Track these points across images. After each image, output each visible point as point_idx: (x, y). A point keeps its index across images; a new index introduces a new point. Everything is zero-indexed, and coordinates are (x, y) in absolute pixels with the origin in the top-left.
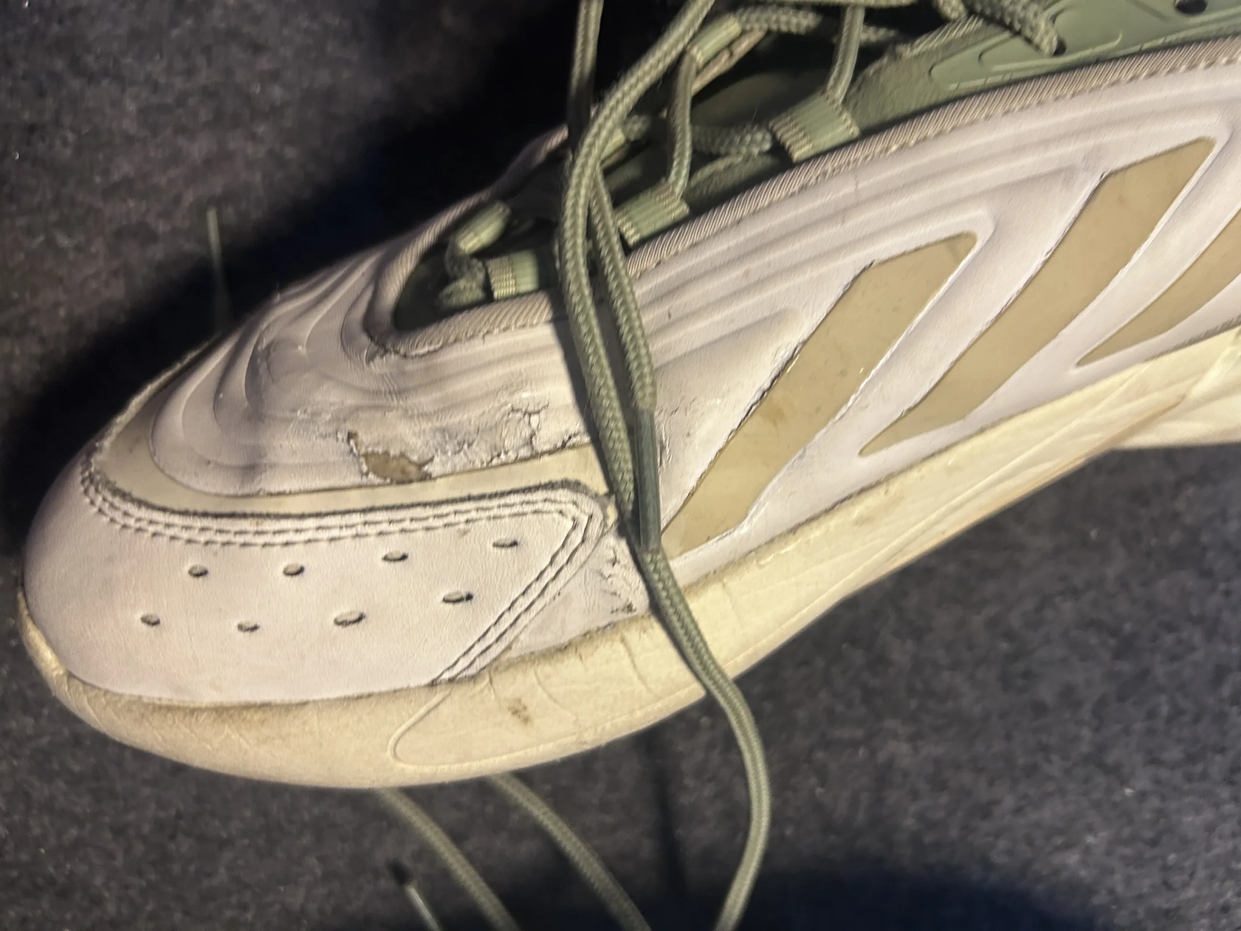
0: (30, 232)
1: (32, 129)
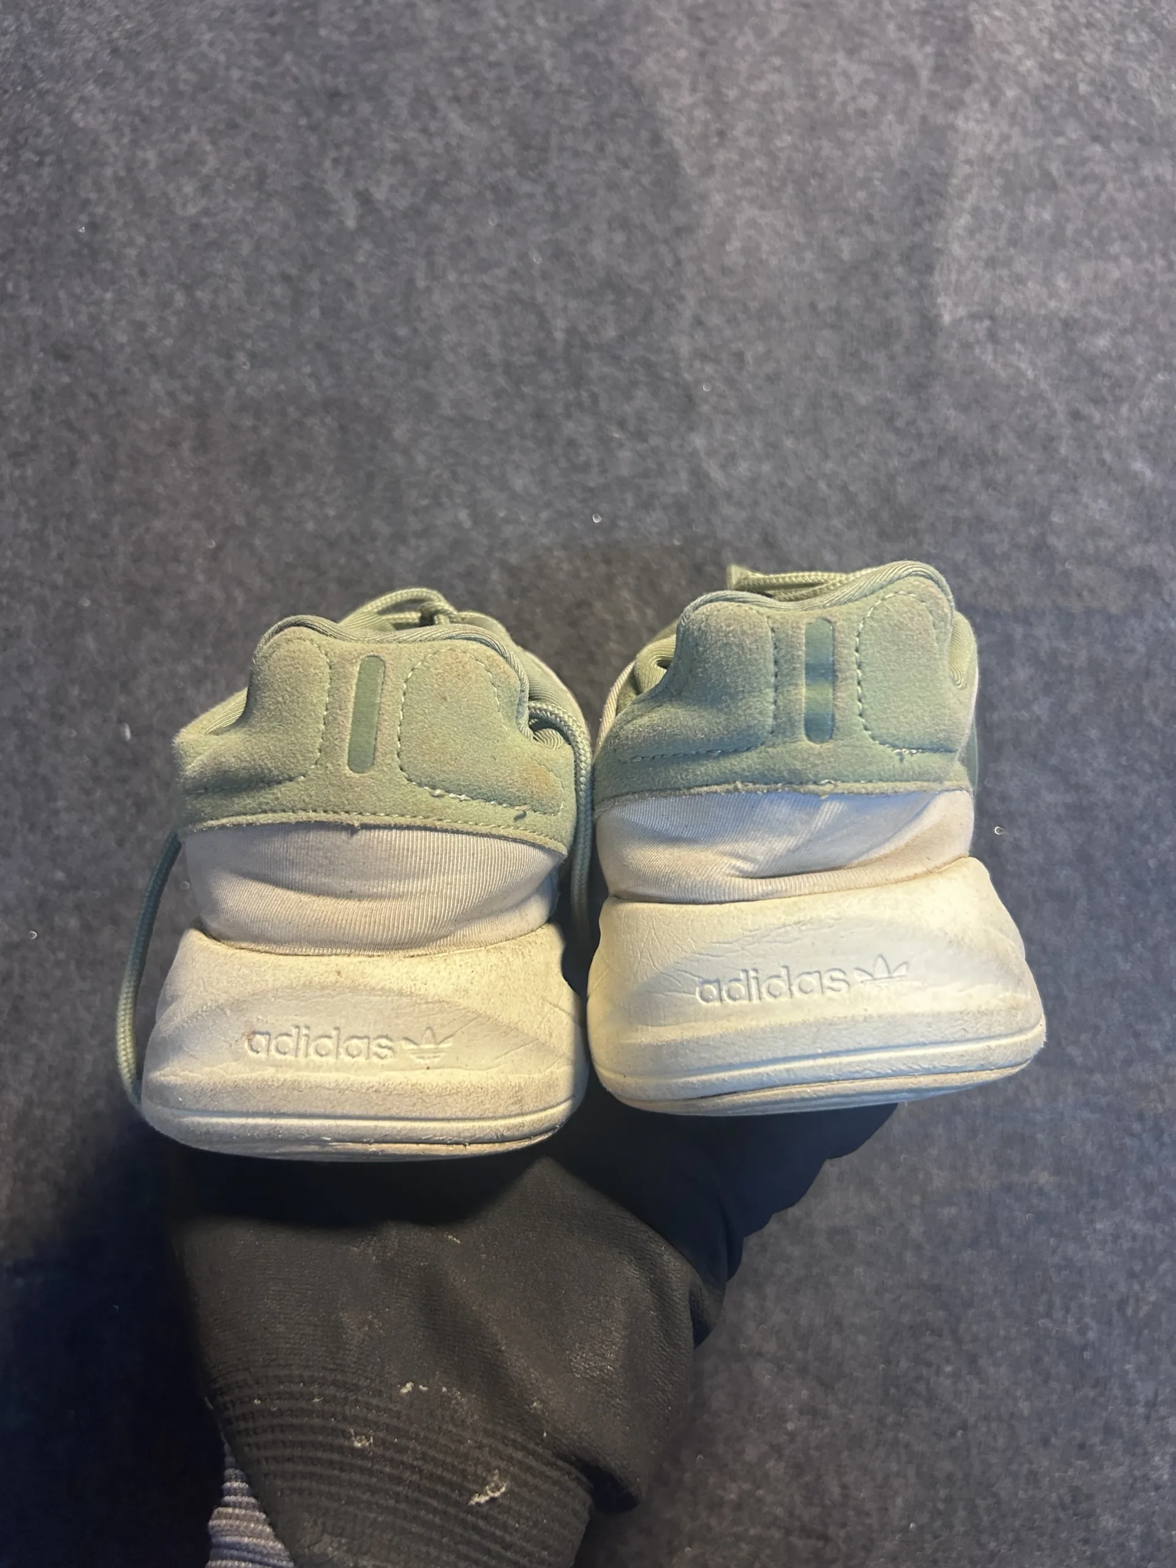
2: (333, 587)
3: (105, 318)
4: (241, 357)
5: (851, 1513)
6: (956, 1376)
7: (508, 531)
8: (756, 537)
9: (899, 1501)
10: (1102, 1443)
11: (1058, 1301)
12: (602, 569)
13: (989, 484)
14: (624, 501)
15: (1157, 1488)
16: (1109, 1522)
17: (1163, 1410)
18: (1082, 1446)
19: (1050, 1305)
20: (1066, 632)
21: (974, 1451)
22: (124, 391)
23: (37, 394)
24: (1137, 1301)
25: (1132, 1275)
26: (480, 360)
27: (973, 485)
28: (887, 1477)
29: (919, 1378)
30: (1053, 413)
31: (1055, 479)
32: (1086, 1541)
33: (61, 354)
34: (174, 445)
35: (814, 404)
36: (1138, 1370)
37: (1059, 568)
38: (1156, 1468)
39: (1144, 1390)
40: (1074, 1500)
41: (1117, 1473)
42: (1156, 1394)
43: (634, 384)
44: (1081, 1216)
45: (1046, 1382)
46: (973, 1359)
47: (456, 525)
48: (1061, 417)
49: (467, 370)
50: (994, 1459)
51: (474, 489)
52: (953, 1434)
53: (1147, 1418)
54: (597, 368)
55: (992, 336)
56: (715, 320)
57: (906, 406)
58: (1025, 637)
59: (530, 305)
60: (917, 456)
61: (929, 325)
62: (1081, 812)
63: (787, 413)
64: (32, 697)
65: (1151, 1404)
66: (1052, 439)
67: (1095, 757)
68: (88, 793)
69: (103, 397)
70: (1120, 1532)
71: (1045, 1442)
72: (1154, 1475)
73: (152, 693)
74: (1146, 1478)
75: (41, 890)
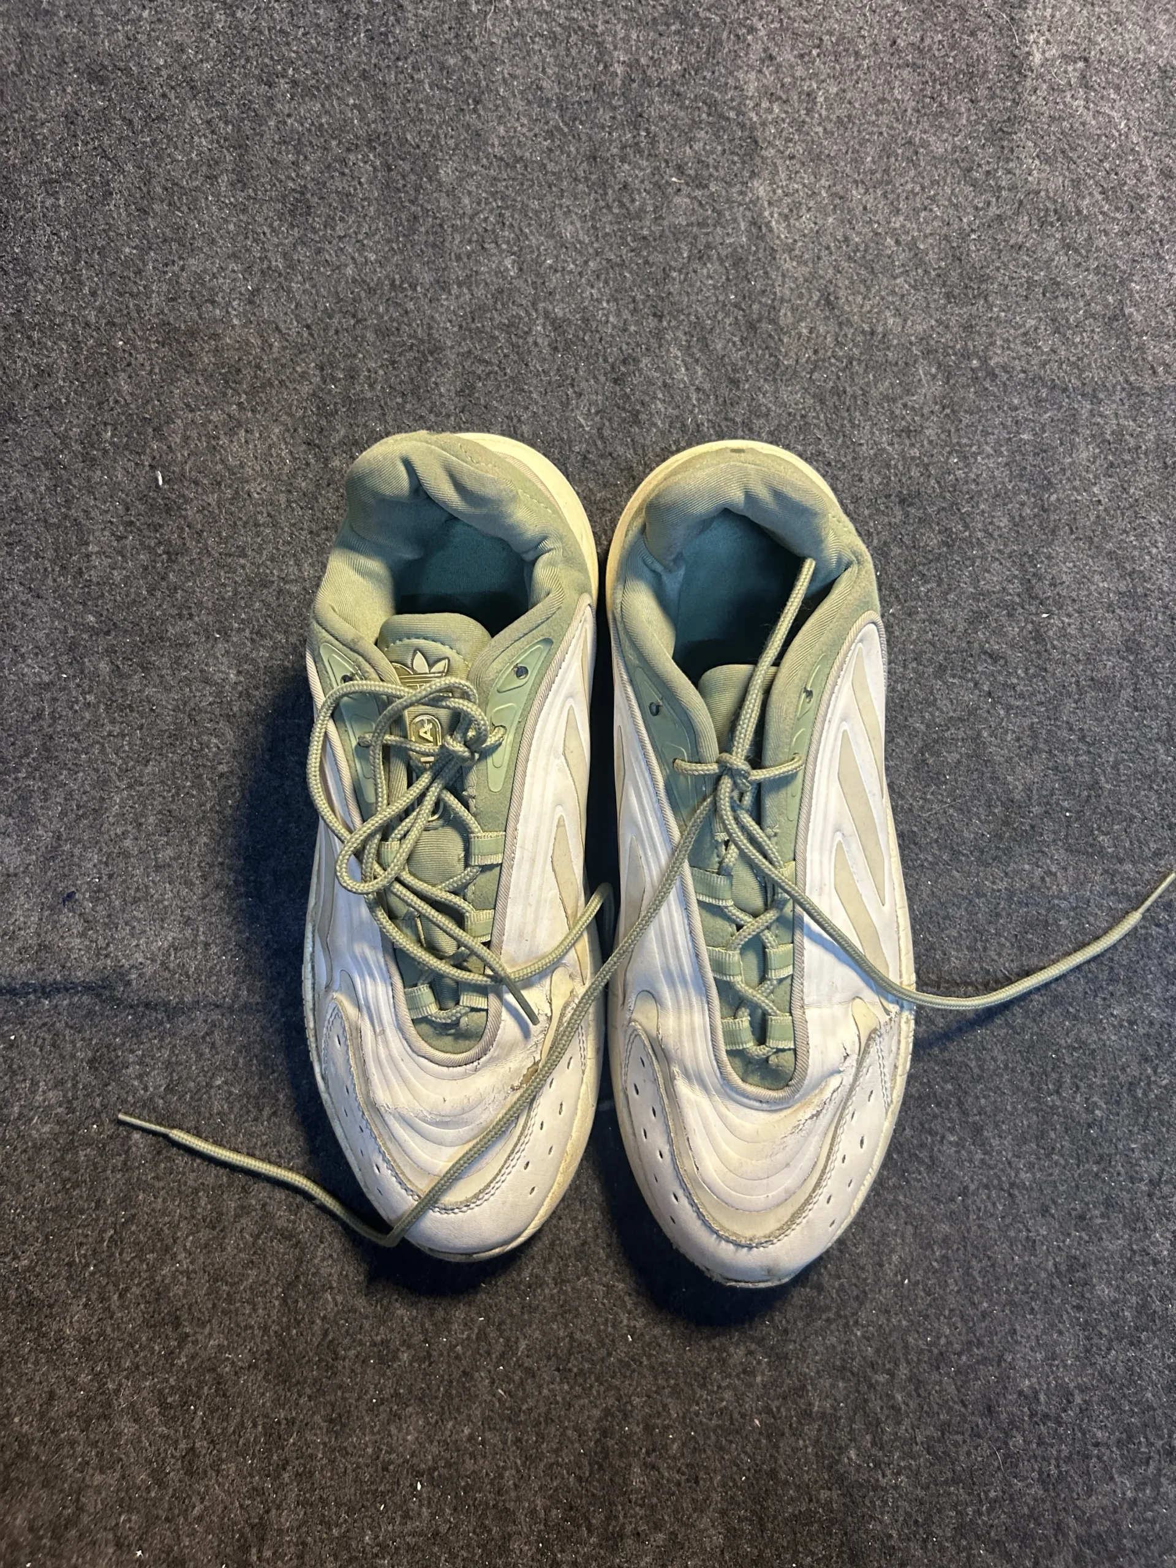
0: (193, 1534)
1: (119, 1545)
2: (370, 336)
3: (142, 38)
4: (283, 85)
5: (846, 1266)
6: (959, 1145)
7: (554, 280)
8: (816, 296)
9: (895, 1258)
10: (1102, 1216)
11: (1068, 1079)
12: (652, 322)
13: (1067, 246)
14: (678, 250)
15: (1155, 1262)
16: (1104, 1291)
17: (1166, 1189)
18: (1082, 1217)
19: (1059, 1084)
20: (1135, 411)
21: (973, 1217)
22: (161, 118)
23: (70, 118)
24: (1149, 1084)
25: (1146, 1059)
26: (534, 93)
27: (1051, 245)
28: (884, 1235)
29: (922, 1145)
30: (1143, 169)
31: (1138, 243)
32: (1079, 1308)
33: (96, 76)
34: (211, 178)
35: (886, 152)
36: (1145, 1148)
37: (1135, 340)
38: (1155, 1244)
39: (1149, 1168)
40: (1071, 1269)
41: (1114, 1246)
42: (1161, 1174)
43: (695, 124)
44: (1099, 1001)
45: (1048, 1156)
46: (978, 1130)
47: (501, 273)
48: (1151, 175)
49: (520, 105)
50: (991, 1224)
51: (521, 235)
52: (952, 1199)
53: (1150, 1195)
54: (658, 105)
55: (1085, 83)
56: (787, 56)
57: (986, 155)
58: (1092, 413)
59: (589, 35)
60: (993, 211)
61: (1017, 65)
62: (1133, 600)
63: (857, 162)
64: (64, 438)
65: (1154, 1183)
66: (1140, 198)
67: (1154, 544)
68: (119, 539)
69: (138, 125)
70: (1115, 1302)
71: (1045, 1211)
72: (1153, 1250)
73: (186, 439)
74: (1145, 1252)
75: (71, 633)
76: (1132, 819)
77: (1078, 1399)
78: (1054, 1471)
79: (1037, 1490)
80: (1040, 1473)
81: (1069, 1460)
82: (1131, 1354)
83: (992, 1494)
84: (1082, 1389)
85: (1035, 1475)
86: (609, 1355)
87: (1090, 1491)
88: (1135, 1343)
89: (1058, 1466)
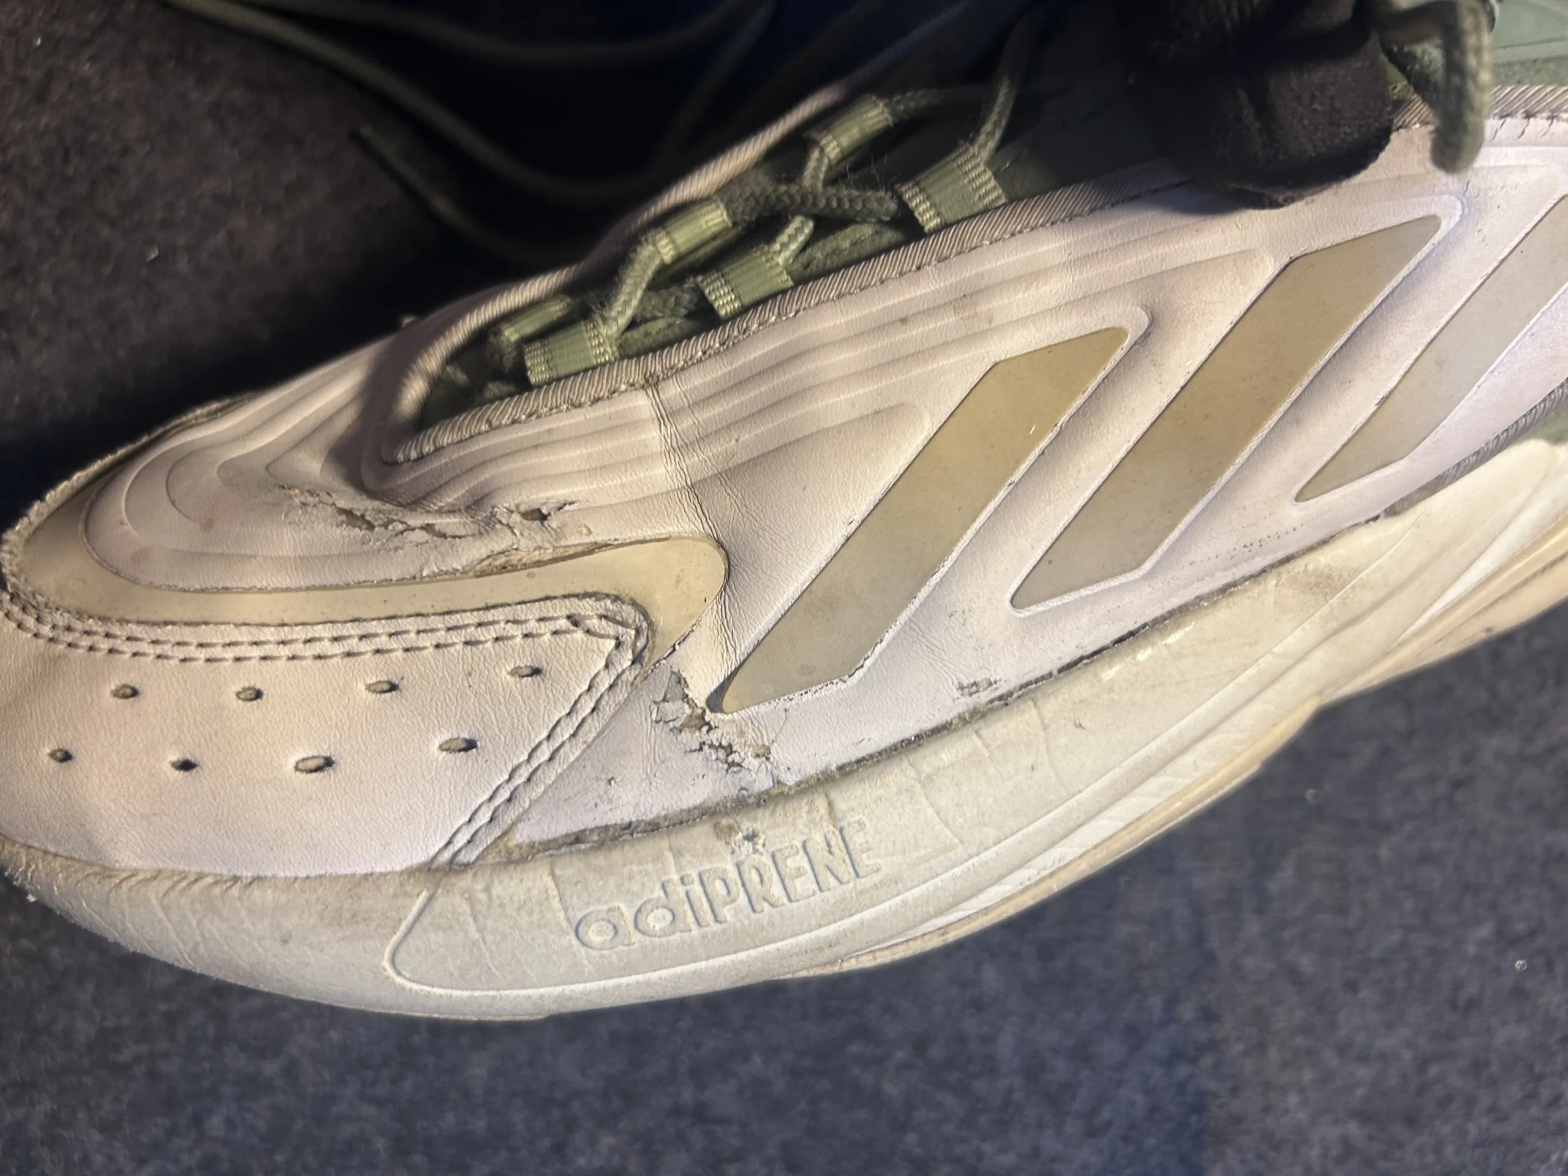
76: (1343, 911)
77: (271, 1068)
78: (126, 1055)
79: (85, 1031)
80: (118, 1031)
81: (153, 1075)
82: (380, 1144)
83: (55, 952)
84: (291, 1072)
85: (110, 1024)
86: (113, 223)
87: (108, 1128)
88: (401, 1149)
89: (138, 1059)
